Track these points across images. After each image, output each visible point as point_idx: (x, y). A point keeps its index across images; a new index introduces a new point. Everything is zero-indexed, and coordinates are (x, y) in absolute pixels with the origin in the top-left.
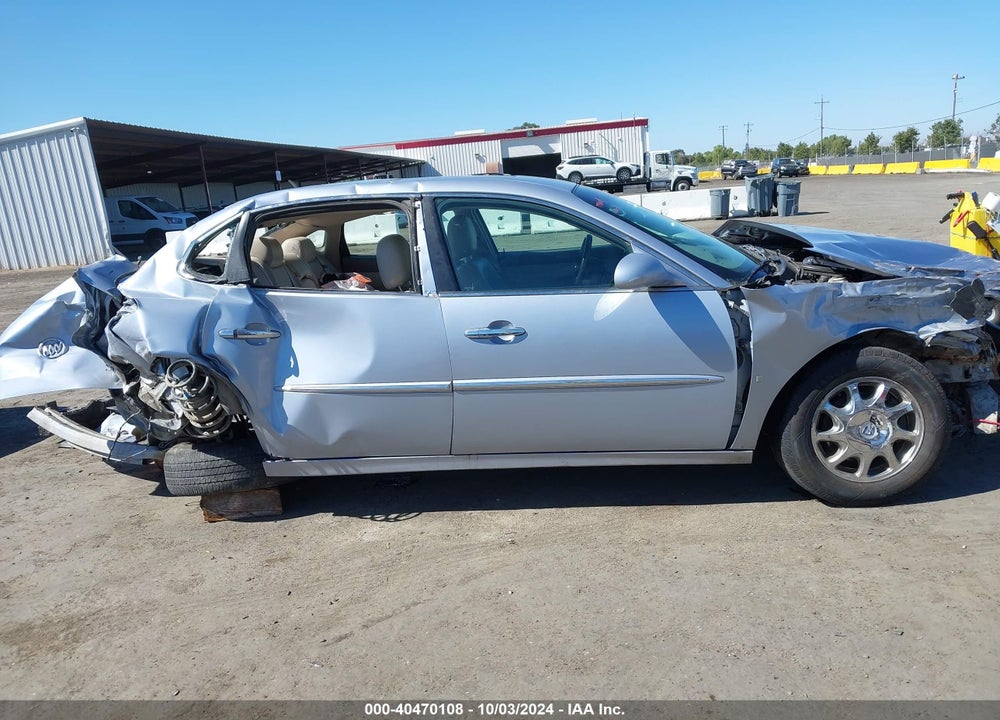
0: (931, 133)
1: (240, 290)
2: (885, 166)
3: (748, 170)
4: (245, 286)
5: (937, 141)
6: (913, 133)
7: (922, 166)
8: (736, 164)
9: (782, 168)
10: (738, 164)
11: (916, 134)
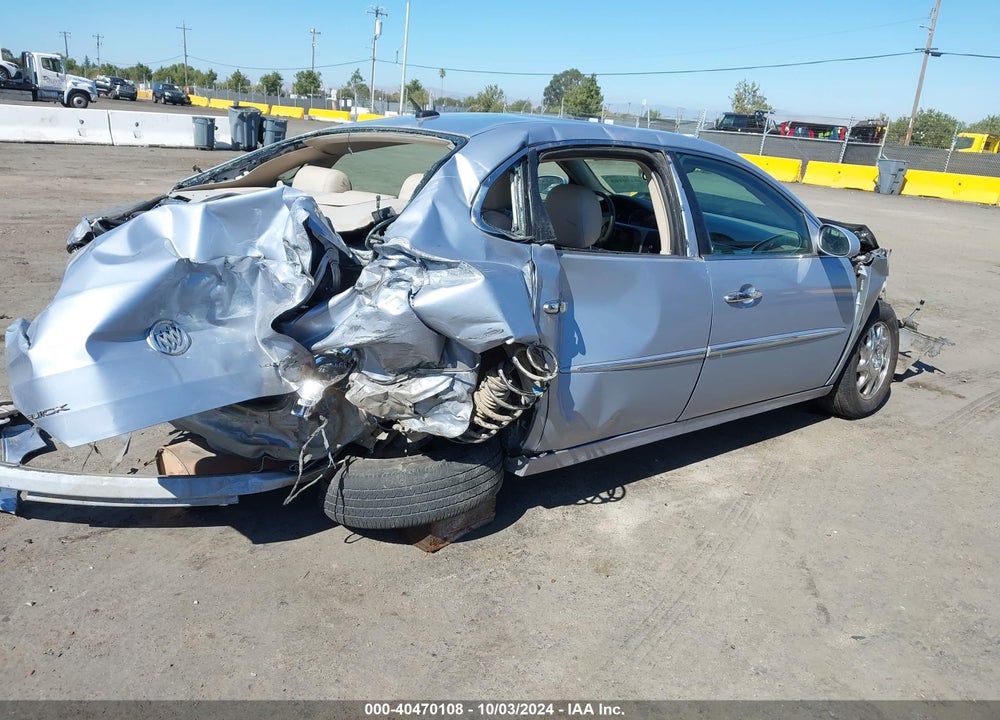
0: (295, 80)
1: (548, 251)
2: (270, 107)
3: (127, 90)
4: (552, 246)
5: (302, 90)
6: (278, 77)
7: (306, 112)
8: (112, 82)
9: (166, 94)
10: (114, 82)
11: (280, 79)
